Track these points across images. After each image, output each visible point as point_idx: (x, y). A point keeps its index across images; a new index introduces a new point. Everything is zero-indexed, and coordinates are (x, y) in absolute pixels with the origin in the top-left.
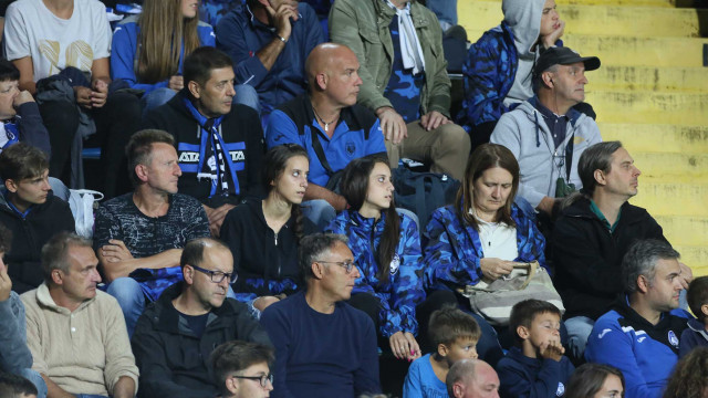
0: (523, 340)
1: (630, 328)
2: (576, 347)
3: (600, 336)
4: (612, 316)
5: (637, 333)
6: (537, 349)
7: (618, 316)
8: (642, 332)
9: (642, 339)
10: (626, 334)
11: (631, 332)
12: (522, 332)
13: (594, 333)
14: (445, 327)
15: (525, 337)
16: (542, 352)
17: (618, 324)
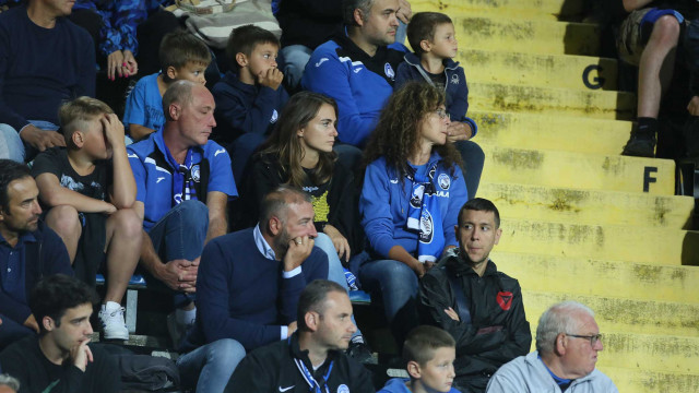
0: (241, 67)
1: (347, 59)
2: (292, 76)
3: (317, 65)
4: (330, 46)
5: (354, 64)
6: (255, 77)
7: (337, 47)
8: (359, 63)
9: (358, 70)
10: (343, 63)
11: (348, 62)
12: (241, 59)
13: (312, 62)
14: (177, 51)
15: (243, 64)
16: (261, 81)
17: (335, 54)
